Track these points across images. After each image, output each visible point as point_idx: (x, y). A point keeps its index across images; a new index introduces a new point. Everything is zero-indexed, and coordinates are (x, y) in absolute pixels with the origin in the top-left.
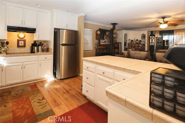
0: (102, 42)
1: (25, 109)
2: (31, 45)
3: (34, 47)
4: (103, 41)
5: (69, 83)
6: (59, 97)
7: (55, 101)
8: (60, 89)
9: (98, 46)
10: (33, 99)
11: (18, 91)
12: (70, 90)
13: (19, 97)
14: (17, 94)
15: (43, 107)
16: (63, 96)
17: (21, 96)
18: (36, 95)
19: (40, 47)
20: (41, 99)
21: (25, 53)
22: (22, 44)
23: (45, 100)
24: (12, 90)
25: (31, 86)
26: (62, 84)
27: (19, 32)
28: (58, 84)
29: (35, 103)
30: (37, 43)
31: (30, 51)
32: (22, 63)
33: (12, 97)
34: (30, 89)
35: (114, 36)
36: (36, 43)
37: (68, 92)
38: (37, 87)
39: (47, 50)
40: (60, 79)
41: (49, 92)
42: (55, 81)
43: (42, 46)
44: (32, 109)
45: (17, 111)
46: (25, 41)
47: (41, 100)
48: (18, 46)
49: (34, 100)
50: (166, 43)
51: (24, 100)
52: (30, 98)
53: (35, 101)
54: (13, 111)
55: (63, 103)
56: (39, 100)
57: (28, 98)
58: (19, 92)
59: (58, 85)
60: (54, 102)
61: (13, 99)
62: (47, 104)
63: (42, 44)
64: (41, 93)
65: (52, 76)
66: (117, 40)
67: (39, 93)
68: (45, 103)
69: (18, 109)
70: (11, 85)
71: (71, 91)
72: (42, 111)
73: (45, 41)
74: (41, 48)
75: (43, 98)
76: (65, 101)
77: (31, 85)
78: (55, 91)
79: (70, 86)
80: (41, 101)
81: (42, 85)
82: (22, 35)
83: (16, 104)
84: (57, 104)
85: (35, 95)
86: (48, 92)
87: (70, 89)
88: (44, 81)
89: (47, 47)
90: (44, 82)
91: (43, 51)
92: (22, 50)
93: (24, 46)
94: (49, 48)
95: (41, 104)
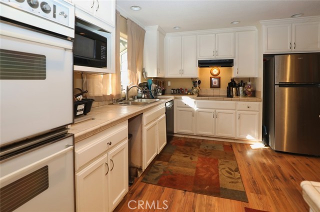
1: (210, 173)
2: (227, 85)
3: (231, 88)
5: (293, 163)
6: (264, 180)
7: (254, 182)
8: (271, 167)
10: (223, 164)
11: (207, 147)
12: (293, 178)
13: (207, 155)
14: (206, 150)
15: (233, 182)
16: (272, 181)
17: (209, 154)
18: (228, 161)
19: (241, 88)
20: (234, 169)
21: (220, 96)
22: (215, 83)
23: (239, 173)
24: (202, 143)
25: (224, 146)
26: (277, 160)
27: (211, 67)
28: (270, 158)
29: (224, 171)
30: (237, 82)
31: (226, 94)
32: (214, 110)
33: (200, 151)
34: (222, 150)
36: (235, 82)
37: (285, 179)
38: (232, 149)
39: (253, 94)
40: (276, 151)
41: (249, 165)
42: (265, 151)
43: (244, 86)
44: (218, 177)
45: (201, 169)
46: (219, 79)
47: (233, 171)
48: (212, 86)
49: (223, 166)
51: (212, 160)
52: (220, 161)
53: (224, 169)
54: (197, 168)
55: (268, 193)
56: (229, 169)
57: (216, 160)
58: (209, 148)
59: (268, 160)
60: (252, 184)
61: (201, 154)
62: (240, 180)
63: (245, 84)
64: (236, 160)
65: (261, 140)
67: (233, 160)
68: (238, 177)
69: (202, 167)
70: (202, 136)
71: (292, 181)
72: (230, 186)
73: (249, 79)
74: (243, 90)
75: (237, 170)
76: (273, 192)
77: (226, 144)
78: (260, 168)
79: (294, 170)
80: (233, 173)
81: (240, 150)
82: (215, 71)
83: (201, 160)
84: (257, 189)
85: (226, 160)
86: (247, 164)
87: (293, 176)
88: (246, 144)
89: (252, 88)
90: (245, 146)
91: (245, 94)
92: (216, 92)
93: (219, 87)
94: (257, 90)
95: (230, 176)
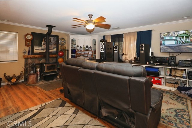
0: (37, 49)
4: (40, 48)
9: (28, 55)
35: (59, 42)
50: (114, 49)
66: (65, 47)
